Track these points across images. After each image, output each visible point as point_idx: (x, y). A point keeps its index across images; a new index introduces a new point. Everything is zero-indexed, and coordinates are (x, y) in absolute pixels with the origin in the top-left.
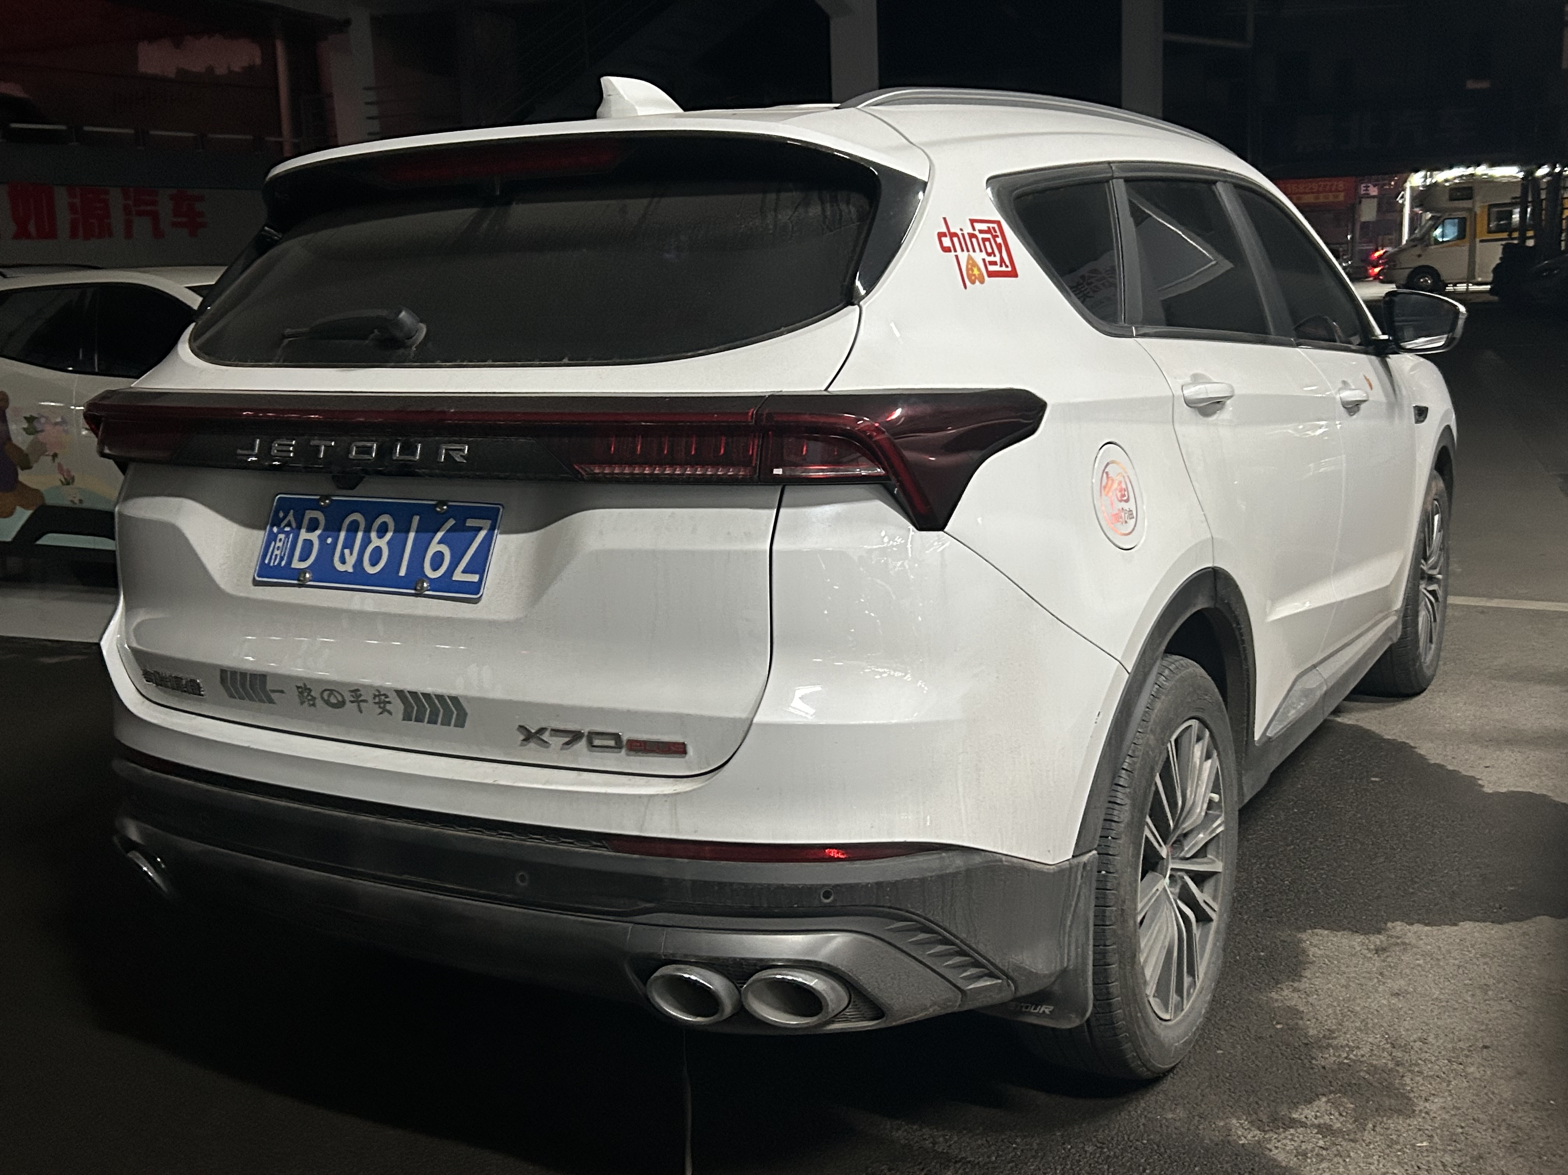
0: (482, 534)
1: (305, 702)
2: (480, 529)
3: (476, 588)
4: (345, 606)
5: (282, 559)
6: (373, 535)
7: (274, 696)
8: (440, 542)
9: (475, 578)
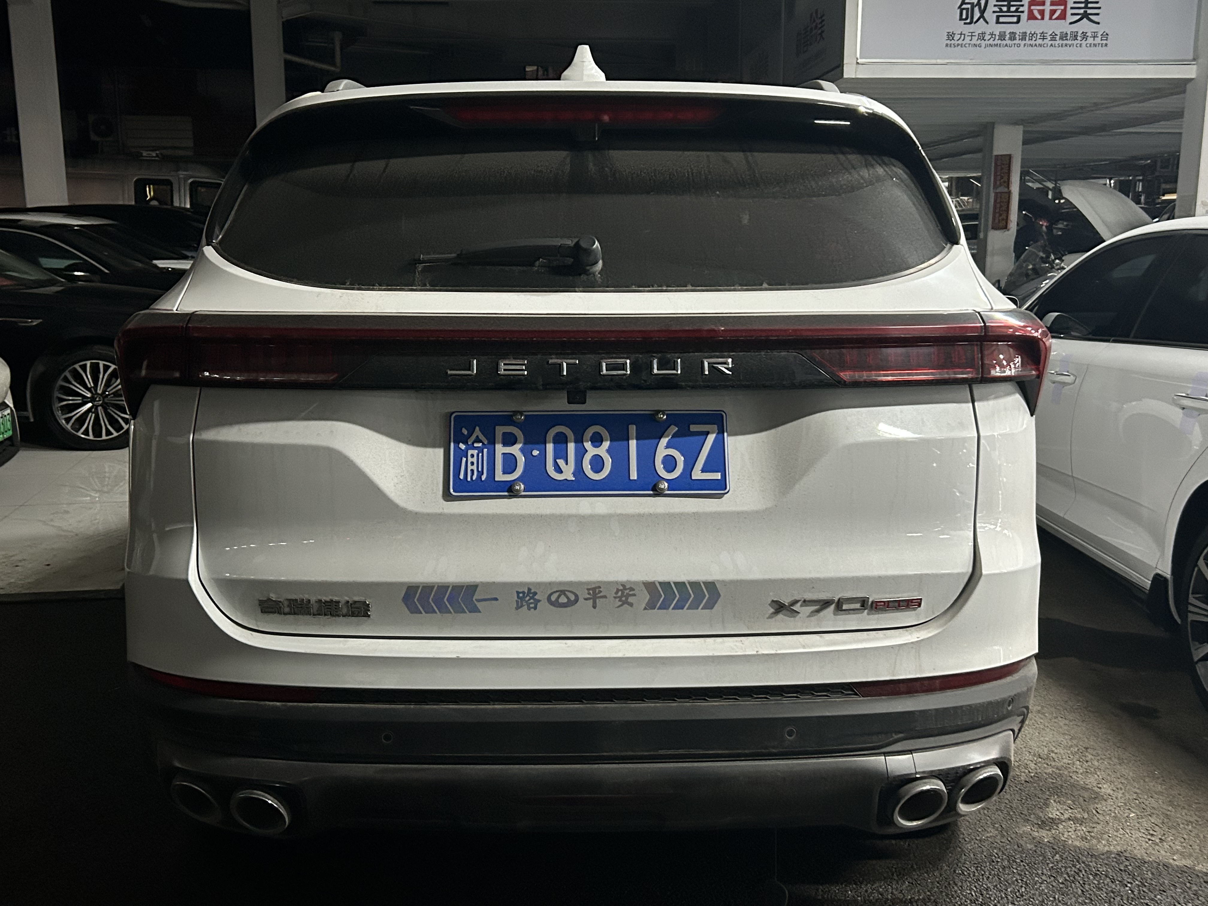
0: (711, 438)
1: (522, 606)
2: (708, 433)
3: (721, 485)
4: (573, 511)
5: (481, 473)
6: (588, 445)
7: (479, 605)
8: (667, 447)
9: (718, 476)
